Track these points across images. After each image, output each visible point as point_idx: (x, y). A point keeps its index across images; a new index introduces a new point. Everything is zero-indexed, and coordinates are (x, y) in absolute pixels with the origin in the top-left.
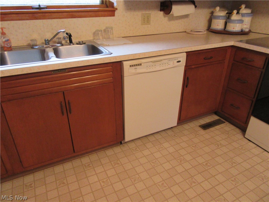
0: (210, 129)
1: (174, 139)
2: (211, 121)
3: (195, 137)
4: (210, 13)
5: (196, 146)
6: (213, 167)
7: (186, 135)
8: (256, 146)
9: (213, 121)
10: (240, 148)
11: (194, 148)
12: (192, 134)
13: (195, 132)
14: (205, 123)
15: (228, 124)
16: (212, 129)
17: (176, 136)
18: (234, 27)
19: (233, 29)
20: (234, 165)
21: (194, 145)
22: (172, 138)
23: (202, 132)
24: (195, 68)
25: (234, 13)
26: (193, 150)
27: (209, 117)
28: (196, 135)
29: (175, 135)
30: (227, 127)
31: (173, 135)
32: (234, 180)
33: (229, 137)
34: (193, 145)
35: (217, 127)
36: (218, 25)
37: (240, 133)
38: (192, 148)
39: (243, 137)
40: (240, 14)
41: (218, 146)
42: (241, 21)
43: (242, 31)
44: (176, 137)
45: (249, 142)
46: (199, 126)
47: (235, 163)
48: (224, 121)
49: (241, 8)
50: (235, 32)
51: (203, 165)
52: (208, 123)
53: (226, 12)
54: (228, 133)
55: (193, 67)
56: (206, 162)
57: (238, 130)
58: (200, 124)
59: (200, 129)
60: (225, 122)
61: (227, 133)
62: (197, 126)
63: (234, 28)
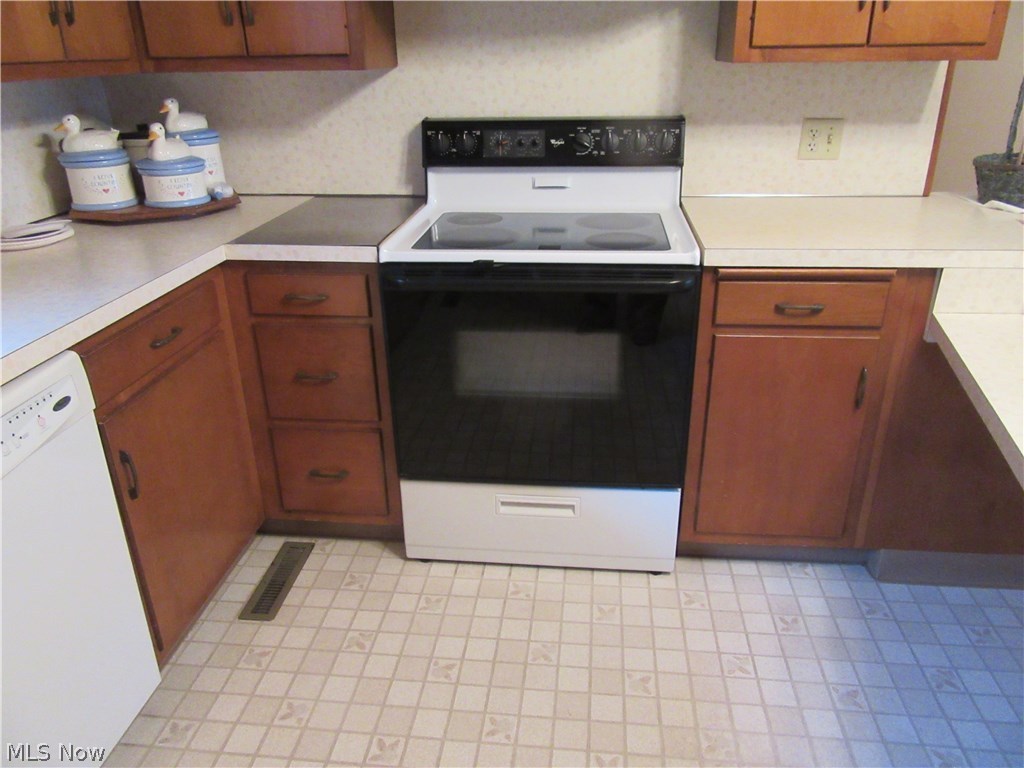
0: (286, 602)
1: (183, 745)
2: (264, 570)
3: (259, 674)
4: (41, 145)
5: (290, 706)
6: (408, 737)
7: (222, 692)
8: (453, 566)
9: (273, 564)
10: (422, 604)
11: (292, 721)
12: (239, 666)
13: (247, 653)
14: (251, 589)
15: (327, 544)
16: (292, 597)
17: (183, 724)
18: (181, 190)
19: (180, 198)
20: (454, 673)
21: (284, 710)
22: (175, 749)
23: (267, 633)
24: (133, 398)
25: (159, 137)
26: (298, 732)
27: (245, 557)
28: (259, 664)
29: (174, 728)
30: (330, 558)
31: (166, 733)
32: (493, 727)
33: (364, 588)
34: (281, 713)
35: (304, 577)
36: (106, 191)
37: (385, 554)
38: (286, 727)
39: (402, 561)
40: (178, 137)
41: (362, 646)
42: (195, 164)
43: (213, 197)
44: (187, 728)
45: (427, 564)
46: (240, 618)
47: (453, 666)
48: (305, 540)
49: (167, 114)
50: (193, 208)
51: (372, 759)
52: (262, 581)
53: (116, 133)
54: (352, 577)
55: (123, 397)
56: (375, 740)
57: (370, 548)
58: (239, 608)
59: (250, 626)
60: (313, 546)
61: (348, 579)
62: (231, 623)
63: (182, 194)
